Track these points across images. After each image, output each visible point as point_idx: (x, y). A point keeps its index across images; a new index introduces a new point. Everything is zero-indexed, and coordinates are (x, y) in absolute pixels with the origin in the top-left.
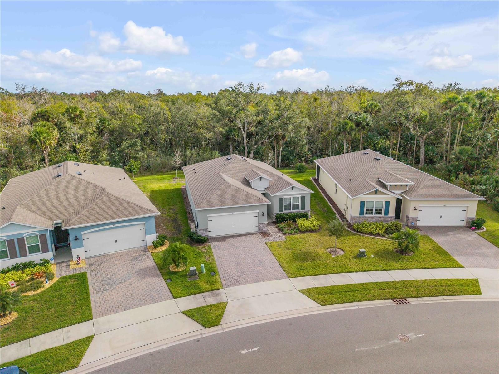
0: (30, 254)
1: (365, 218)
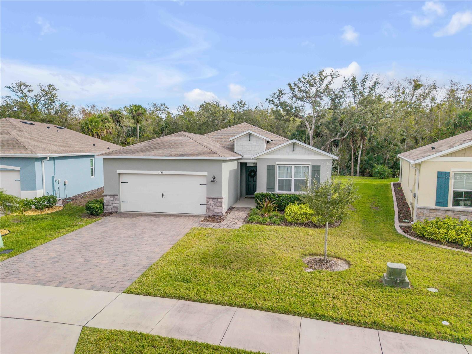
1: (450, 213)
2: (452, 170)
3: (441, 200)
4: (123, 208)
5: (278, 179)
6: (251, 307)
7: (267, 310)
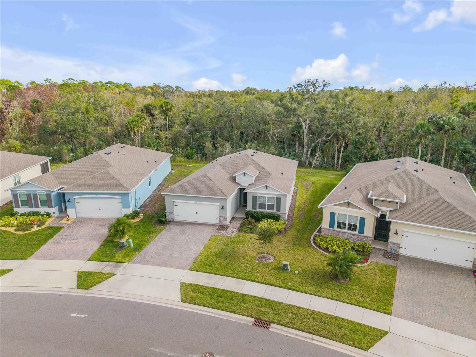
0: (41, 206)
1: (335, 232)
2: (337, 212)
3: (332, 225)
4: (176, 218)
5: (259, 203)
6: (231, 277)
7: (236, 278)
